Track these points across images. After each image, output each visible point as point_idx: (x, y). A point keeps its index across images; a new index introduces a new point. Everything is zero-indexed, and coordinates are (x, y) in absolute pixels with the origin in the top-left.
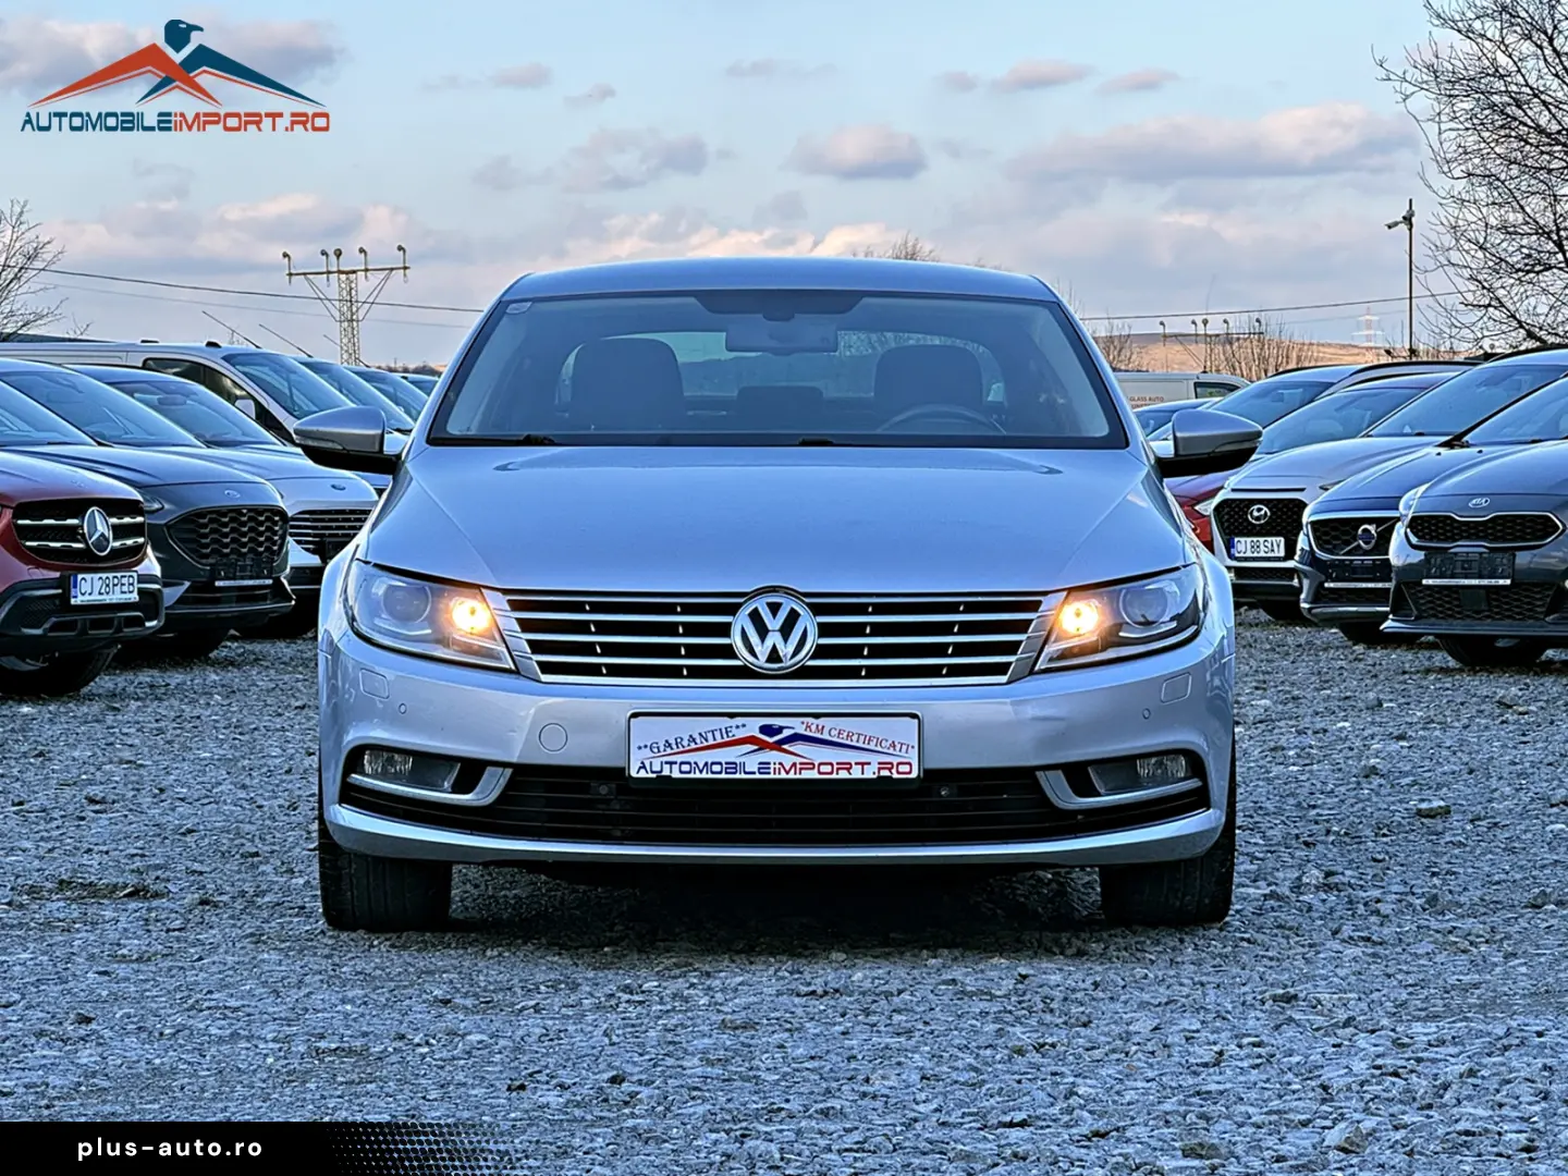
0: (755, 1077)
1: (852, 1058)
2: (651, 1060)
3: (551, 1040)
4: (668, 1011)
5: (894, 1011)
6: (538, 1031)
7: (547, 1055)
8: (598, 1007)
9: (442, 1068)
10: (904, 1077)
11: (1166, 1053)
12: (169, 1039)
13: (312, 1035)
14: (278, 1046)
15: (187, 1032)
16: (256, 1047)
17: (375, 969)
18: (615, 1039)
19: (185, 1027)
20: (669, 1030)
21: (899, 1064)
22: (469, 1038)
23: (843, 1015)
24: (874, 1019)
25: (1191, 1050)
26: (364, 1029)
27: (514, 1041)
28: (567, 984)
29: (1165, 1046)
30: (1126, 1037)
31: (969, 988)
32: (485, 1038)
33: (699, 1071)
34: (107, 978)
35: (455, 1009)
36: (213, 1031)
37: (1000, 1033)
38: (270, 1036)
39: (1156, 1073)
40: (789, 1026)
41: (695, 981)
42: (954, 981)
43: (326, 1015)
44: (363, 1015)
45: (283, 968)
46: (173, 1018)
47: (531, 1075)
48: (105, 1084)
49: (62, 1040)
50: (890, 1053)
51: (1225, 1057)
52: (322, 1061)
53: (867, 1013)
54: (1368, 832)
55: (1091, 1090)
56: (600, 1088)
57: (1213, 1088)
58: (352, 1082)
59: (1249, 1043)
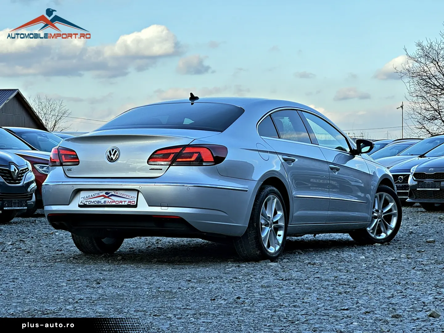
0: (273, 298)
1: (297, 294)
2: (246, 294)
3: (219, 289)
4: (247, 283)
5: (305, 284)
6: (215, 287)
7: (218, 292)
8: (228, 282)
9: (192, 295)
10: (312, 298)
11: (378, 294)
12: (121, 288)
13: (157, 287)
14: (149, 290)
15: (125, 286)
16: (143, 290)
17: (169, 273)
18: (235, 289)
19: (124, 285)
20: (249, 287)
21: (310, 296)
22: (197, 288)
23: (292, 285)
24: (300, 285)
25: (385, 294)
26: (170, 286)
27: (209, 289)
28: (219, 277)
29: (378, 293)
30: (368, 290)
31: (323, 279)
32: (201, 289)
33: (259, 296)
34: (101, 274)
35: (192, 282)
36: (131, 286)
37: (334, 289)
38: (146, 288)
39: (378, 298)
40: (279, 287)
41: (252, 277)
42: (318, 278)
43: (159, 283)
44: (169, 283)
45: (146, 273)
46: (121, 283)
47: (216, 297)
48: (106, 297)
49: (93, 288)
50: (307, 293)
51: (394, 295)
52: (161, 293)
53: (298, 284)
54: (415, 246)
55: (362, 302)
56: (235, 300)
57: (394, 302)
58: (170, 298)
59: (400, 292)
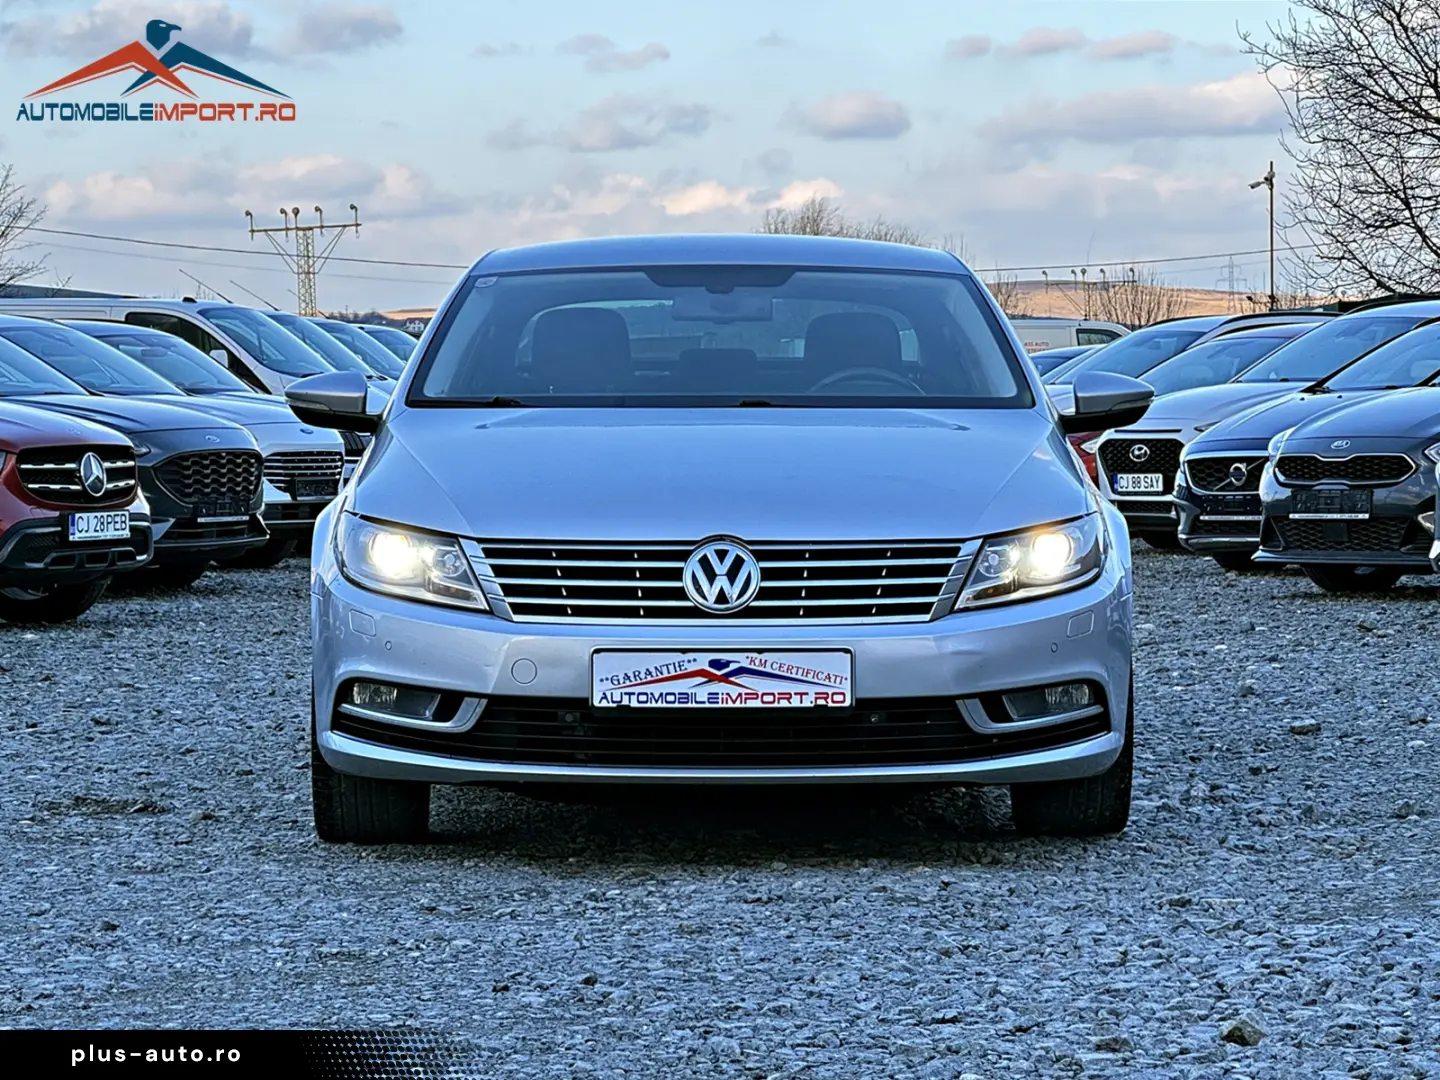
0: (712, 978)
1: (797, 960)
2: (619, 962)
3: (528, 944)
4: (630, 917)
5: (832, 916)
6: (517, 936)
7: (526, 958)
8: (567, 914)
9: (433, 970)
11: (1077, 954)
12: (187, 945)
13: (315, 940)
14: (287, 950)
15: (202, 938)
16: (265, 951)
18: (585, 943)
19: (200, 934)
20: (633, 935)
21: (840, 965)
22: (455, 942)
23: (787, 920)
24: (814, 923)
25: (1099, 951)
26: (360, 934)
27: (495, 946)
28: (538, 892)
29: (1075, 947)
30: (1041, 939)
31: (898, 895)
32: (469, 942)
33: (662, 972)
34: (125, 888)
35: (440, 915)
36: (226, 937)
37: (928, 936)
38: (277, 942)
39: (1069, 973)
40: (739, 930)
41: (653, 889)
42: (884, 889)
43: (325, 922)
44: (358, 922)
46: (189, 925)
47: (513, 977)
48: (134, 986)
49: (92, 946)
50: (832, 955)
51: (1129, 957)
52: (325, 964)
53: (808, 918)
54: (1247, 748)
55: (1012, 989)
56: (576, 989)
57: (1121, 986)
58: (354, 984)
59: (1150, 944)
